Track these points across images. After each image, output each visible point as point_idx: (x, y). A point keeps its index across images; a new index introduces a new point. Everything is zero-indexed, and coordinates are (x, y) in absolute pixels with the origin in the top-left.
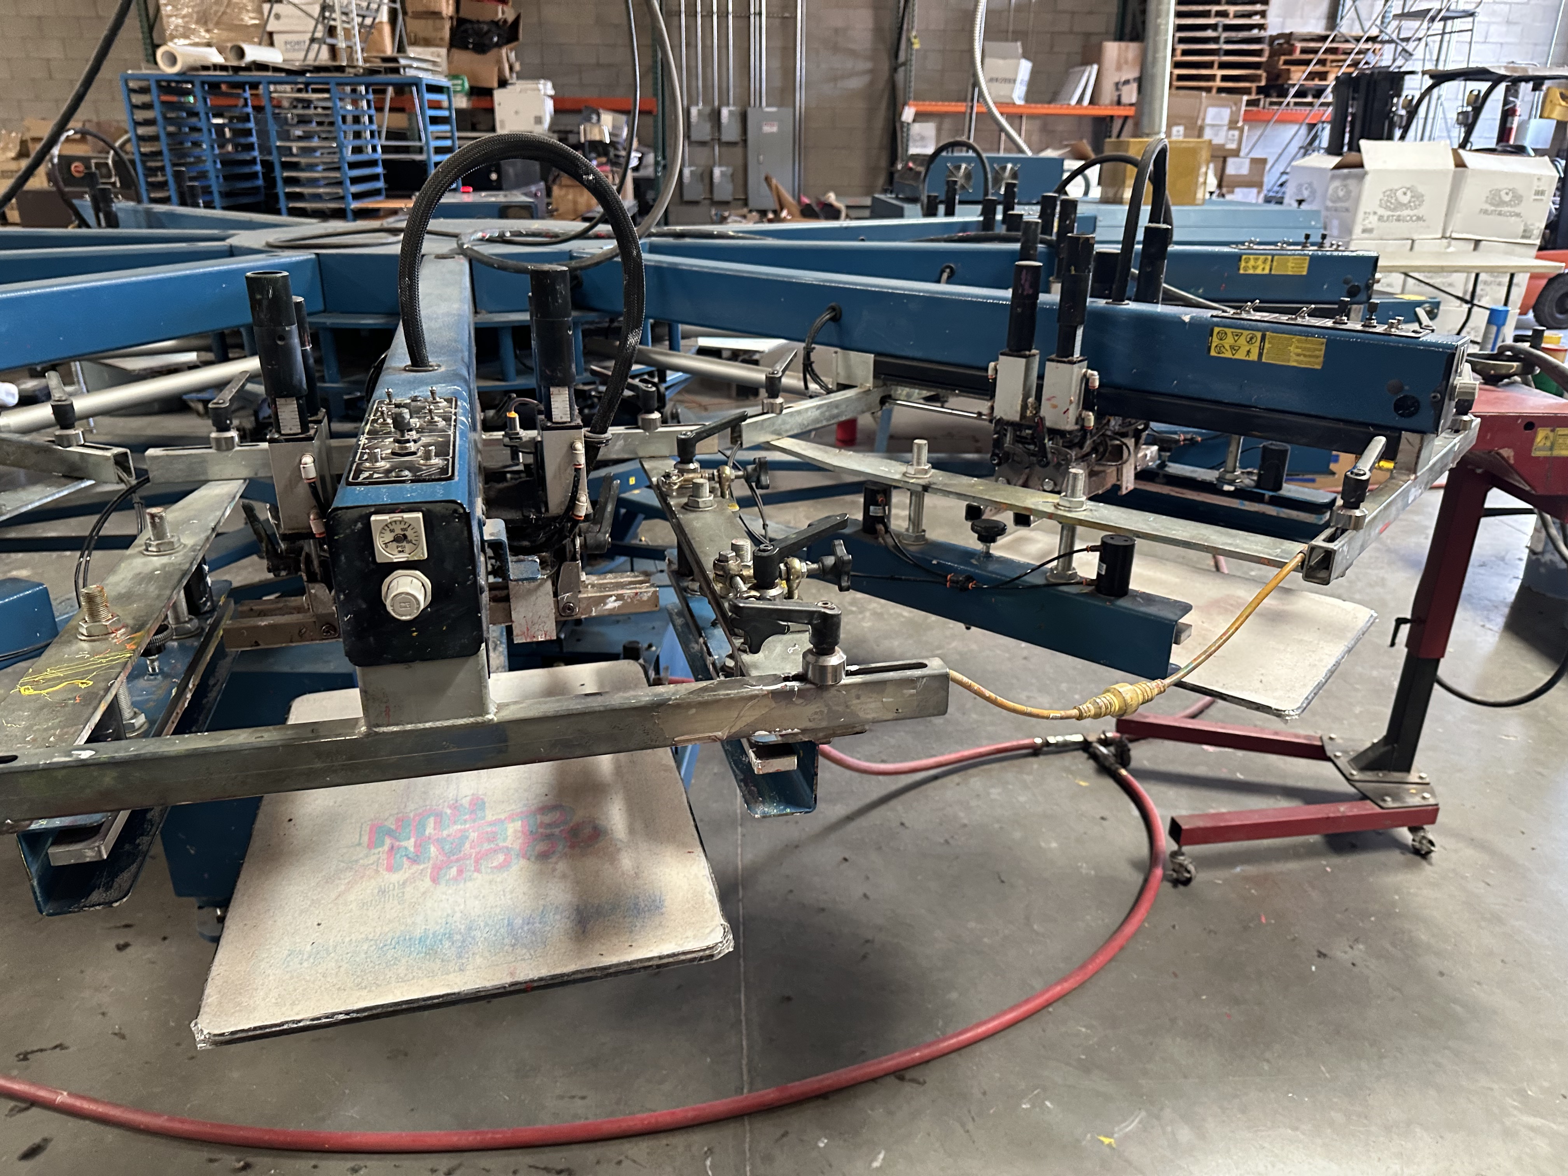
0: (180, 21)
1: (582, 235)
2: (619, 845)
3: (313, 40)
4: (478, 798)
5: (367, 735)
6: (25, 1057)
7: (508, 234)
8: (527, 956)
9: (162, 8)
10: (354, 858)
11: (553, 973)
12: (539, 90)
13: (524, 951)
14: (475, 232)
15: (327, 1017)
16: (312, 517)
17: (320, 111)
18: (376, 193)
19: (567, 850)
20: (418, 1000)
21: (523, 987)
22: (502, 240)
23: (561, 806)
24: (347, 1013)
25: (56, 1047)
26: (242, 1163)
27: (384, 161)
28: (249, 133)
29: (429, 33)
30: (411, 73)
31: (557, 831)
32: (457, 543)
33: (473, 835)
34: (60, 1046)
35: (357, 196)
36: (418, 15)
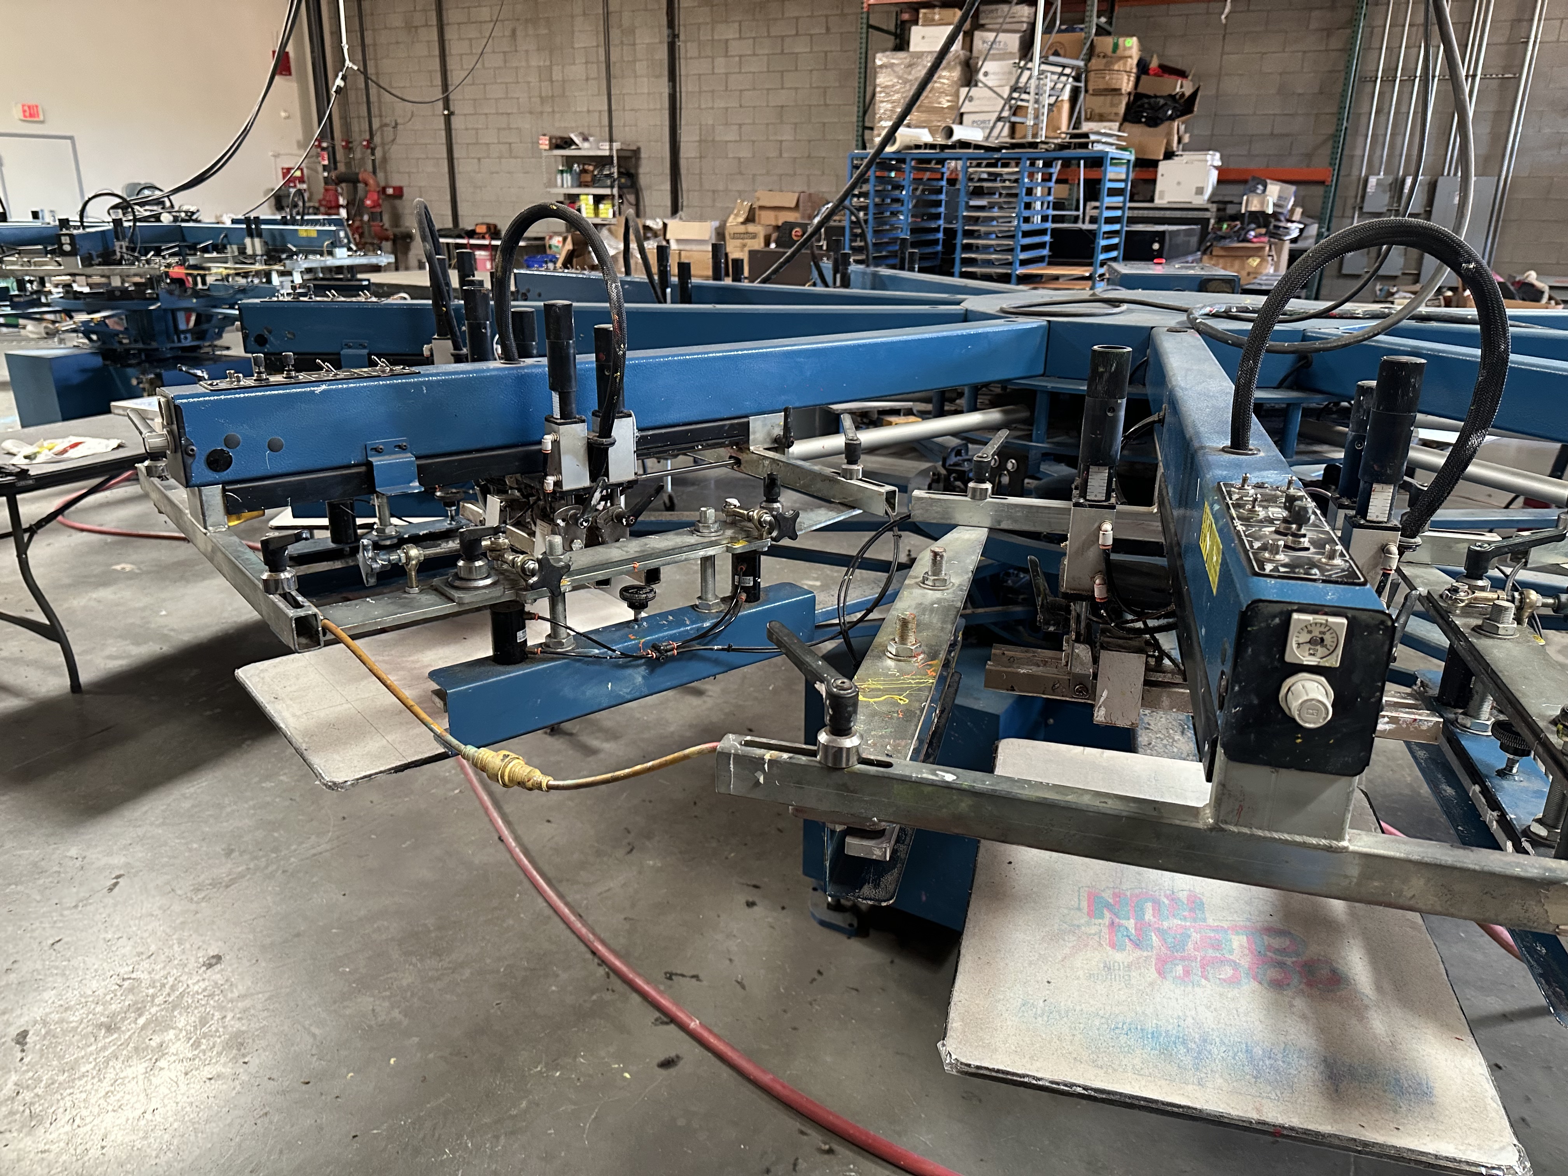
0: (889, 106)
1: (1324, 314)
2: (1366, 1001)
3: (999, 119)
4: (1195, 896)
5: (1212, 829)
6: (670, 976)
7: (1234, 310)
8: (1273, 1096)
9: (878, 95)
10: (1076, 922)
11: (1305, 1126)
12: (1206, 161)
13: (1269, 1088)
14: (1204, 307)
15: (1066, 1085)
16: (1097, 582)
17: (1007, 184)
18: (1040, 259)
19: (1302, 986)
20: (1156, 1101)
21: (1271, 1130)
22: (1227, 315)
23: (1290, 933)
24: (1085, 1088)
25: (693, 977)
26: (827, 1147)
27: (1053, 230)
28: (938, 204)
29: (1106, 110)
30: (1098, 147)
31: (1289, 961)
32: (1373, 657)
33: (1196, 936)
34: (696, 977)
35: (1024, 263)
36: (1098, 93)
